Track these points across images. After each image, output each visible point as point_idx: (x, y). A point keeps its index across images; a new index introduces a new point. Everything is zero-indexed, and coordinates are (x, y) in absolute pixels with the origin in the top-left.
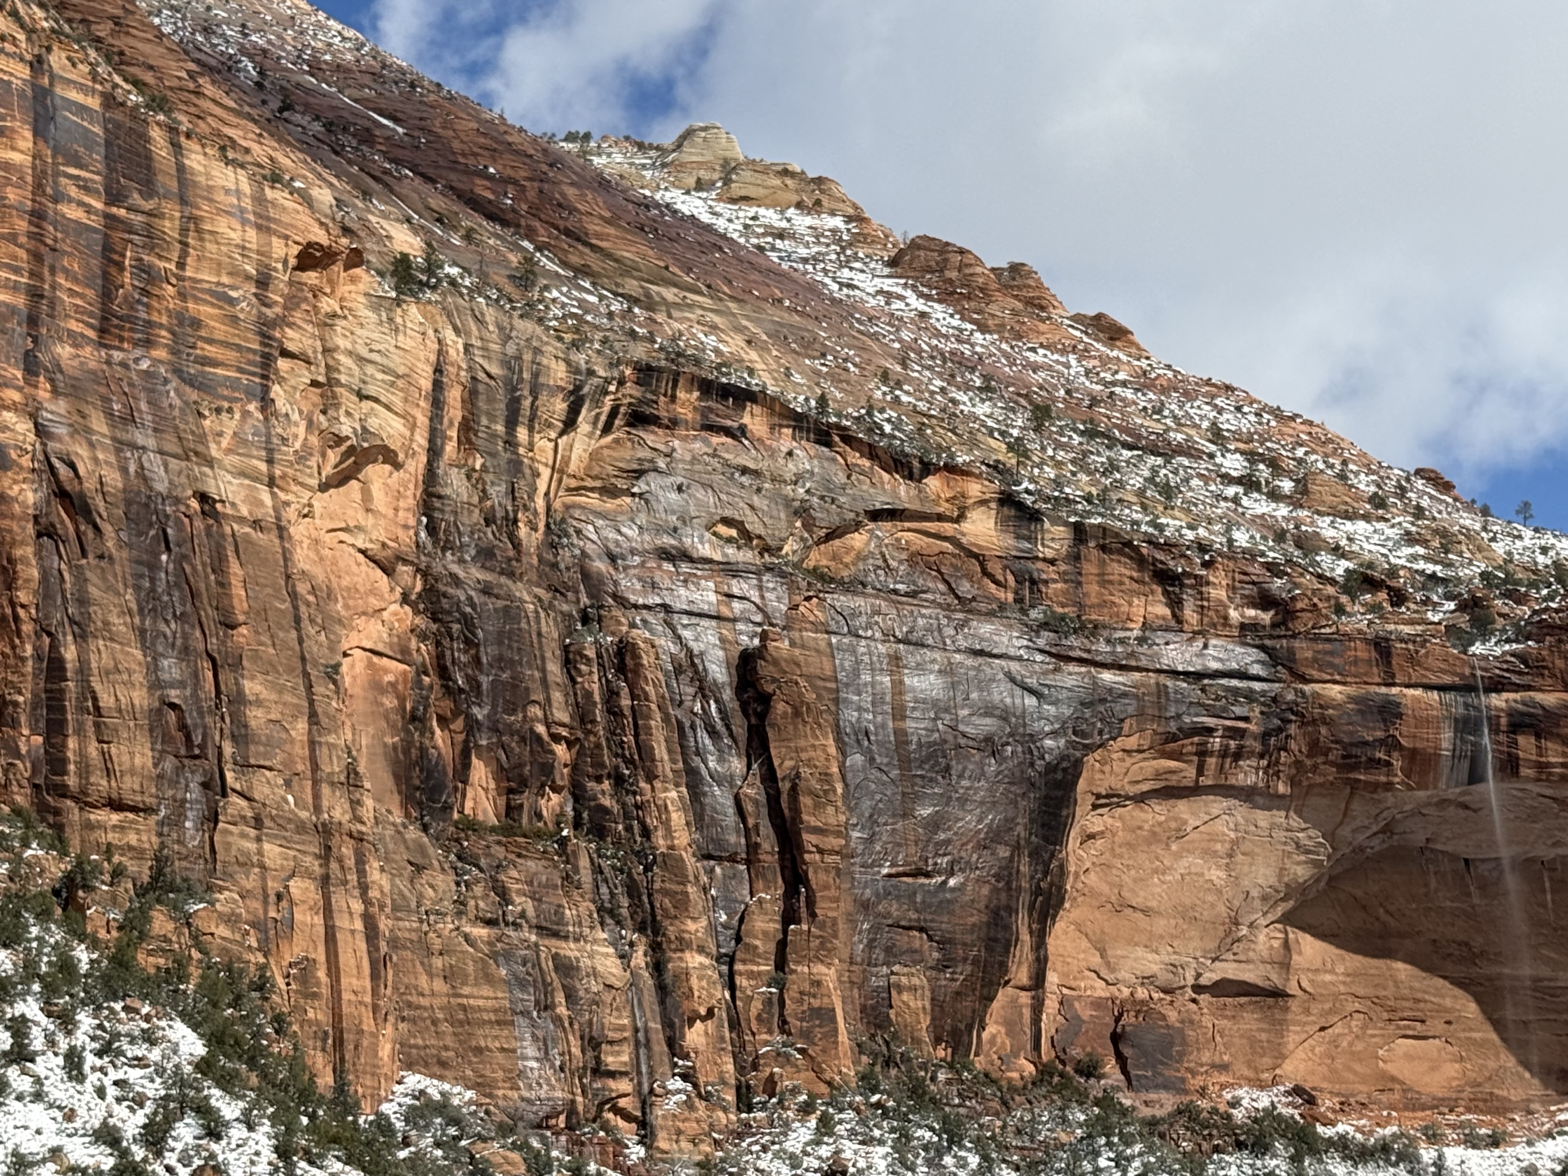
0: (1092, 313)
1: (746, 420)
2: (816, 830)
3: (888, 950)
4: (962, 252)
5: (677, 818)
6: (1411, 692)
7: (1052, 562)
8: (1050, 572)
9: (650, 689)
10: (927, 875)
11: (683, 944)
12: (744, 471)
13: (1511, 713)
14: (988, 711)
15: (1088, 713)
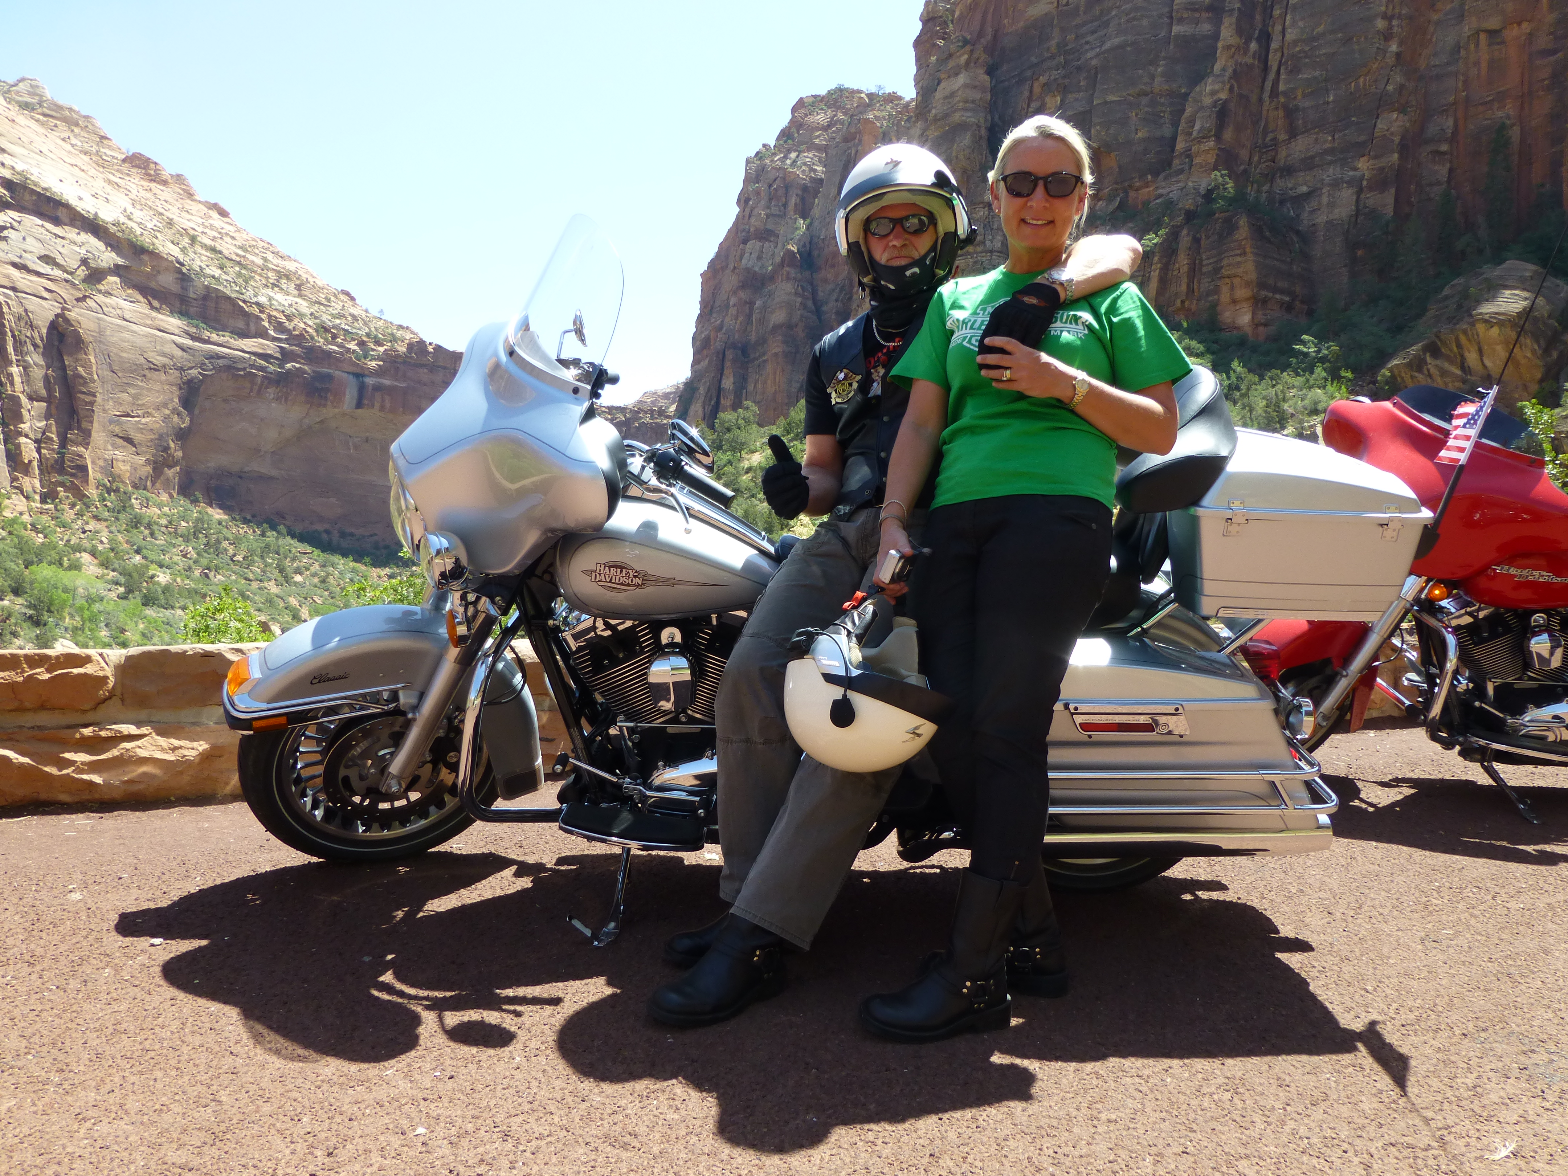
0: (213, 202)
1: (59, 214)
2: (84, 393)
3: (113, 445)
4: (156, 163)
5: (17, 379)
6: (337, 372)
7: (196, 300)
8: (194, 303)
9: (6, 322)
10: (133, 417)
11: (20, 434)
12: (57, 236)
13: (373, 385)
14: (164, 355)
15: (207, 361)
